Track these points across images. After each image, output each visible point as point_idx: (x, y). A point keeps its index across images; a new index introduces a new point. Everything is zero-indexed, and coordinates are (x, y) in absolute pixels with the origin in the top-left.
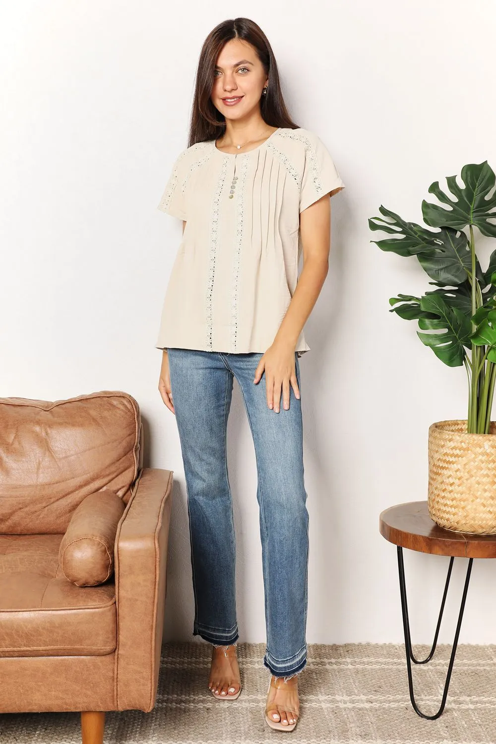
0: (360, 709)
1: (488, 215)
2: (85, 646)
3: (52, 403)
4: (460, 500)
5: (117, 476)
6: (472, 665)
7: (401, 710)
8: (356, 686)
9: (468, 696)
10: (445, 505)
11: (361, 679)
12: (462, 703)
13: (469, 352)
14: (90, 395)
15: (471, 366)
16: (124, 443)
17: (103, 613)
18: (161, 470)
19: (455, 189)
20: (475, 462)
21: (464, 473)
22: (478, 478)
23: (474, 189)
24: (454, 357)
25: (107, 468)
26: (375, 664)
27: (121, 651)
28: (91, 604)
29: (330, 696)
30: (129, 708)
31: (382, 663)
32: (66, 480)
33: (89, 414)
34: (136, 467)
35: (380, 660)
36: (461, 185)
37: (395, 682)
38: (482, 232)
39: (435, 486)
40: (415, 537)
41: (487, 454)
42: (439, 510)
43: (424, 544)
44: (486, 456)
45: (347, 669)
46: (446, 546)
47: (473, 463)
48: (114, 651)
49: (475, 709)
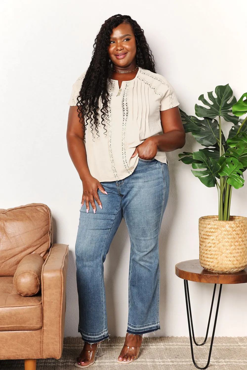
0: (167, 365)
1: (229, 111)
2: (27, 325)
3: (6, 210)
4: (215, 255)
5: (40, 246)
6: (227, 346)
7: (188, 365)
8: (165, 355)
9: (223, 359)
10: (207, 258)
11: (168, 352)
12: (220, 362)
13: (218, 180)
14: (26, 205)
15: (220, 187)
16: (44, 229)
17: (36, 308)
18: (62, 244)
19: (212, 98)
20: (221, 235)
21: (216, 241)
22: (223, 243)
23: (222, 98)
24: (210, 182)
25: (35, 242)
26: (176, 346)
27: (45, 328)
28: (30, 304)
29: (152, 359)
30: (49, 357)
31: (179, 345)
32: (14, 248)
33: (25, 215)
34: (50, 242)
35: (179, 344)
36: (215, 96)
37: (186, 353)
38: (225, 120)
39: (202, 248)
40: (192, 274)
41: (228, 231)
42: (204, 260)
43: (197, 278)
44: (227, 232)
45: (161, 348)
46: (207, 278)
47: (220, 236)
48: (41, 328)
49: (227, 365)
